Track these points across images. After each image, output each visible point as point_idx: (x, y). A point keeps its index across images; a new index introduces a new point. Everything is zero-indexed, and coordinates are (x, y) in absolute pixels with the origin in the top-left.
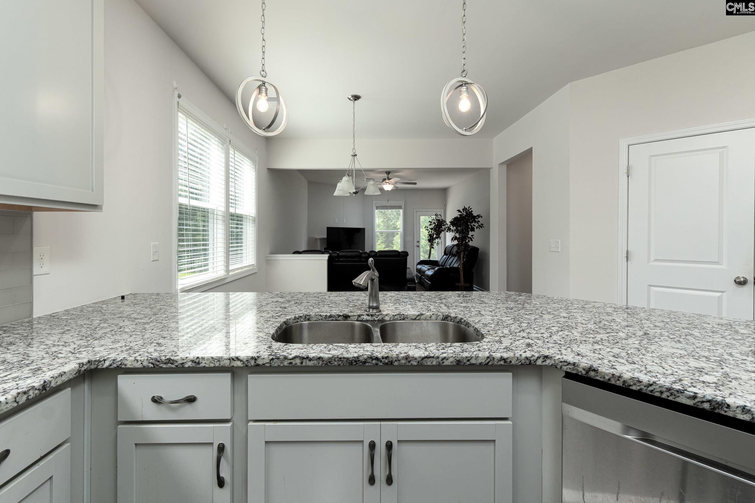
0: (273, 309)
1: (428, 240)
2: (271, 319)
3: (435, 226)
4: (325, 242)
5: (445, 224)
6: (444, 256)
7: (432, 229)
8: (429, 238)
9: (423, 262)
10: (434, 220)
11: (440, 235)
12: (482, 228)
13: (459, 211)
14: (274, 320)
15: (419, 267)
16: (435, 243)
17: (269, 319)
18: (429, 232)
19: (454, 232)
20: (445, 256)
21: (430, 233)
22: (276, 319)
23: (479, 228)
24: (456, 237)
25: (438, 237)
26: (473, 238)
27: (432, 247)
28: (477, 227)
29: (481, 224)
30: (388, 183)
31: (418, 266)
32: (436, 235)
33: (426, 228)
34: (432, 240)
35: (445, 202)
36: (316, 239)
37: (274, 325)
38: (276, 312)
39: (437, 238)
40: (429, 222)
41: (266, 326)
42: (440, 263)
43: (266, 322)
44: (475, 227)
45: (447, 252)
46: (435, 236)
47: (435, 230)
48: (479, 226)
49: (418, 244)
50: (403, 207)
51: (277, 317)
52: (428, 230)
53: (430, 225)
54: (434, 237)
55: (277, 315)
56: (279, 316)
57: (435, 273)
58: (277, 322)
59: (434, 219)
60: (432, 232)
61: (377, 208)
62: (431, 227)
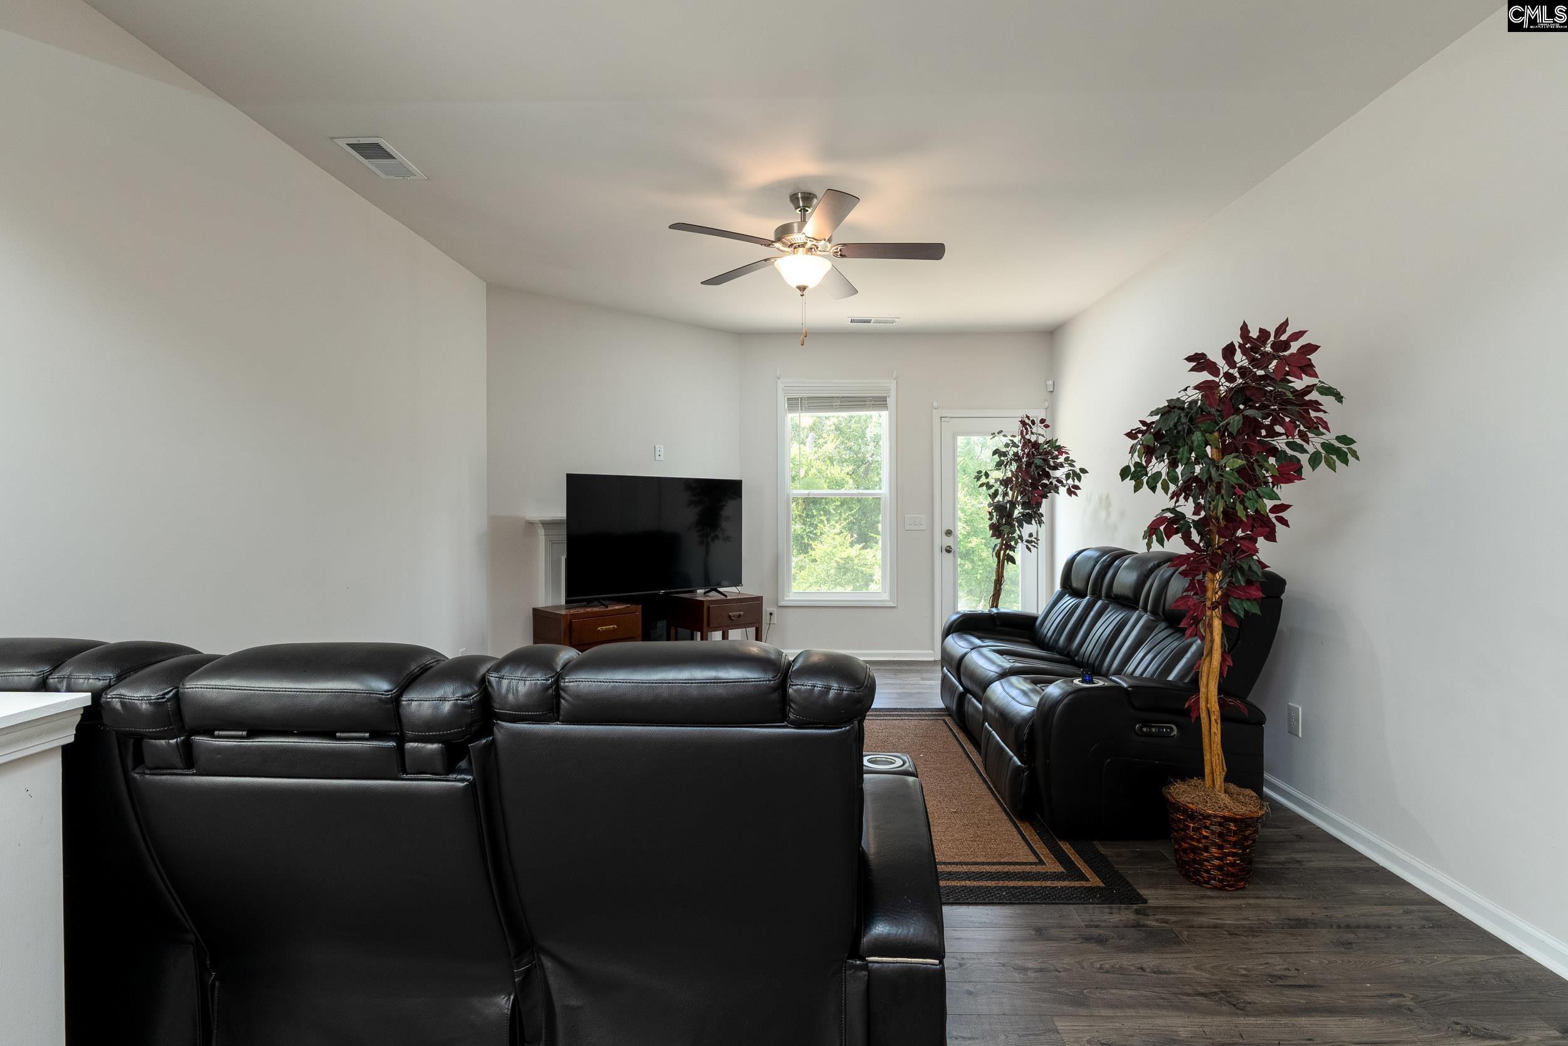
1: (992, 527)
3: (1019, 468)
4: (562, 535)
5: (1061, 459)
6: (1060, 597)
7: (1005, 482)
8: (994, 520)
9: (968, 625)
10: (1015, 445)
11: (1039, 505)
12: (1346, 462)
13: (1200, 362)
15: (958, 645)
16: (1021, 537)
18: (995, 494)
19: (1166, 489)
20: (1068, 601)
21: (999, 498)
23: (1332, 466)
24: (1179, 517)
25: (1032, 514)
26: (1284, 522)
27: (1004, 557)
28: (1317, 453)
29: (1338, 438)
30: (801, 250)
31: (950, 639)
32: (1025, 505)
33: (983, 480)
34: (1006, 529)
35: (1051, 382)
36: (530, 524)
39: (1027, 518)
40: (995, 453)
42: (1049, 629)
44: (1304, 459)
45: (1076, 583)
46: (1018, 512)
47: (1022, 489)
48: (1327, 446)
49: (948, 541)
50: (891, 401)
52: (989, 487)
53: (999, 465)
54: (1016, 513)
57: (1045, 710)
59: (1016, 440)
60: (1005, 494)
61: (794, 404)
62: (1000, 474)
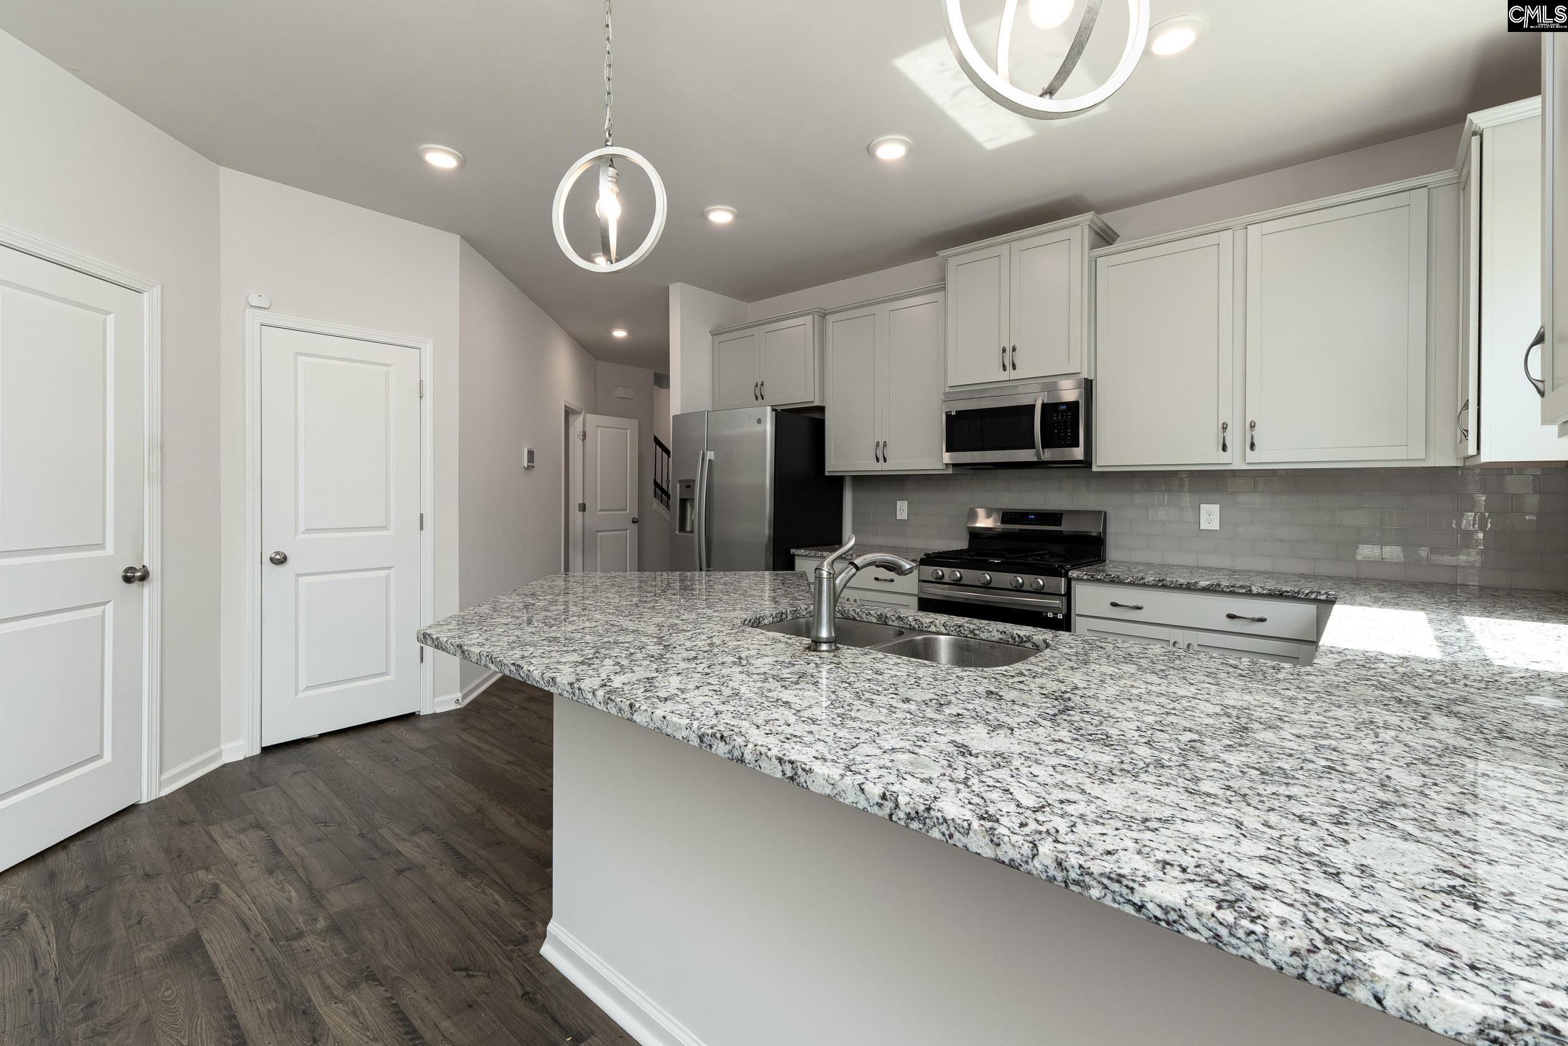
0: (1026, 696)
2: (1040, 670)
14: (1035, 668)
17: (1046, 671)
22: (1030, 670)
37: (1040, 659)
38: (1021, 686)
41: (1056, 661)
43: (1053, 668)
51: (1026, 673)
55: (1022, 679)
56: (1022, 674)
58: (1032, 664)
